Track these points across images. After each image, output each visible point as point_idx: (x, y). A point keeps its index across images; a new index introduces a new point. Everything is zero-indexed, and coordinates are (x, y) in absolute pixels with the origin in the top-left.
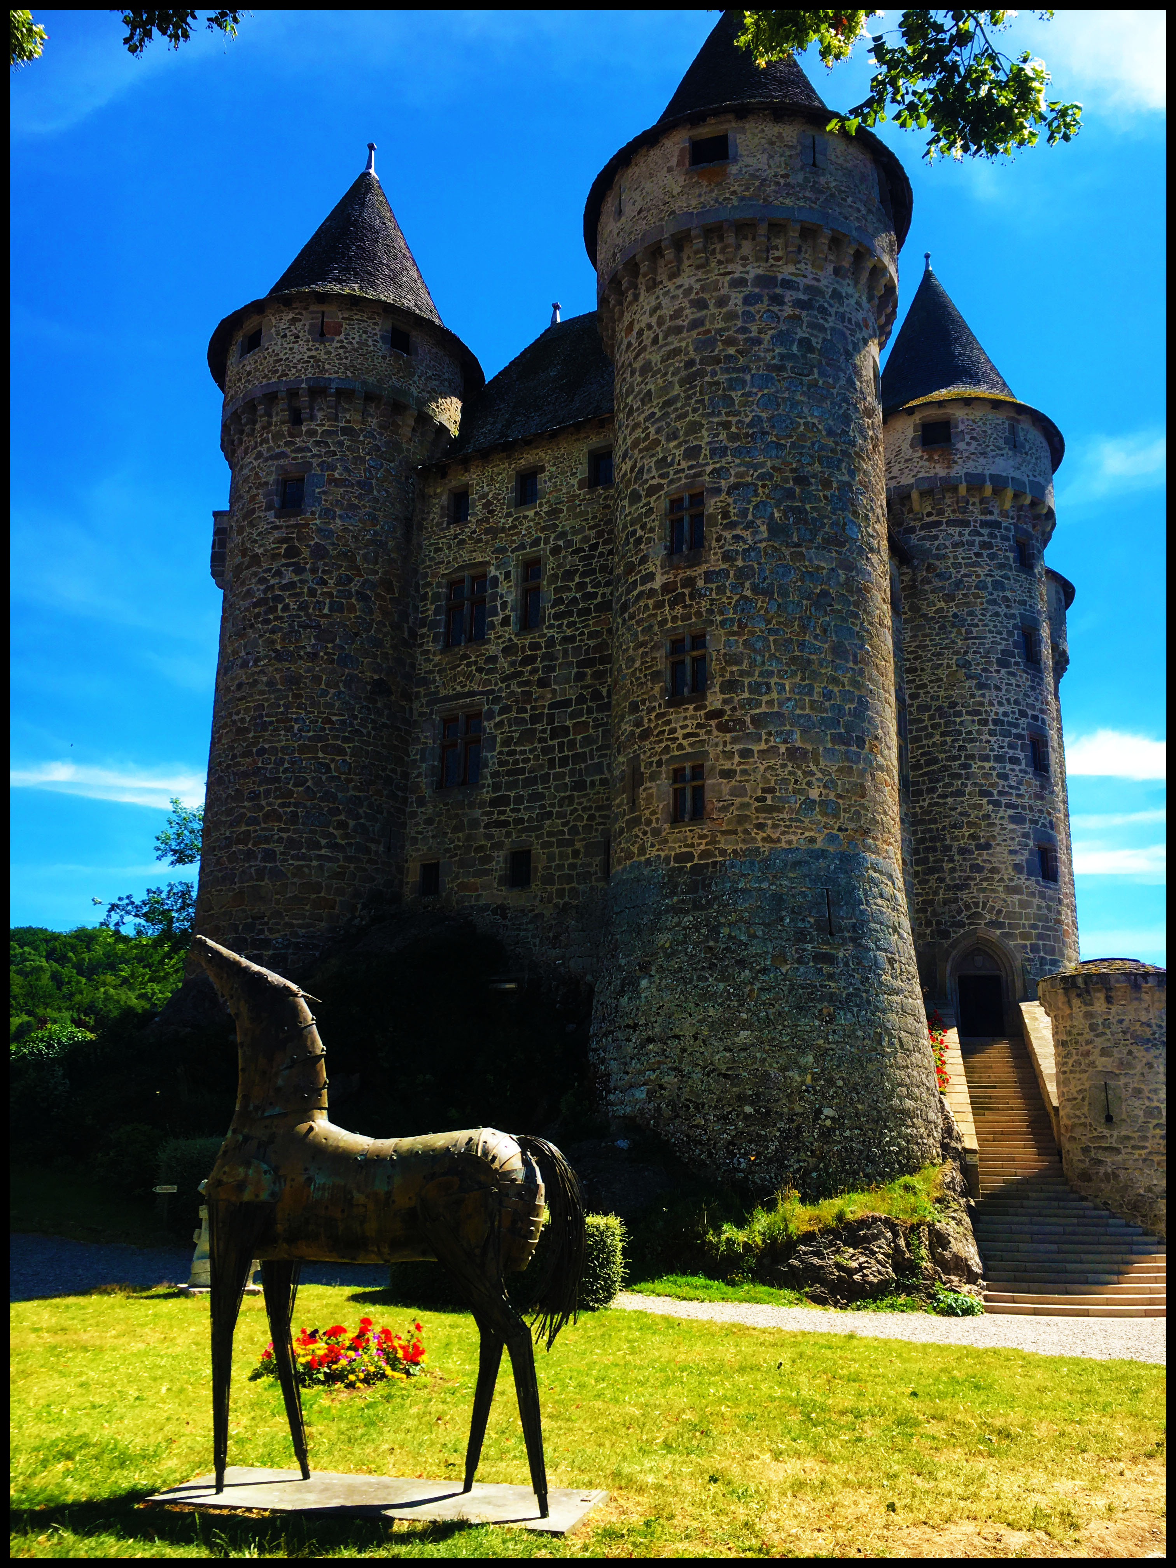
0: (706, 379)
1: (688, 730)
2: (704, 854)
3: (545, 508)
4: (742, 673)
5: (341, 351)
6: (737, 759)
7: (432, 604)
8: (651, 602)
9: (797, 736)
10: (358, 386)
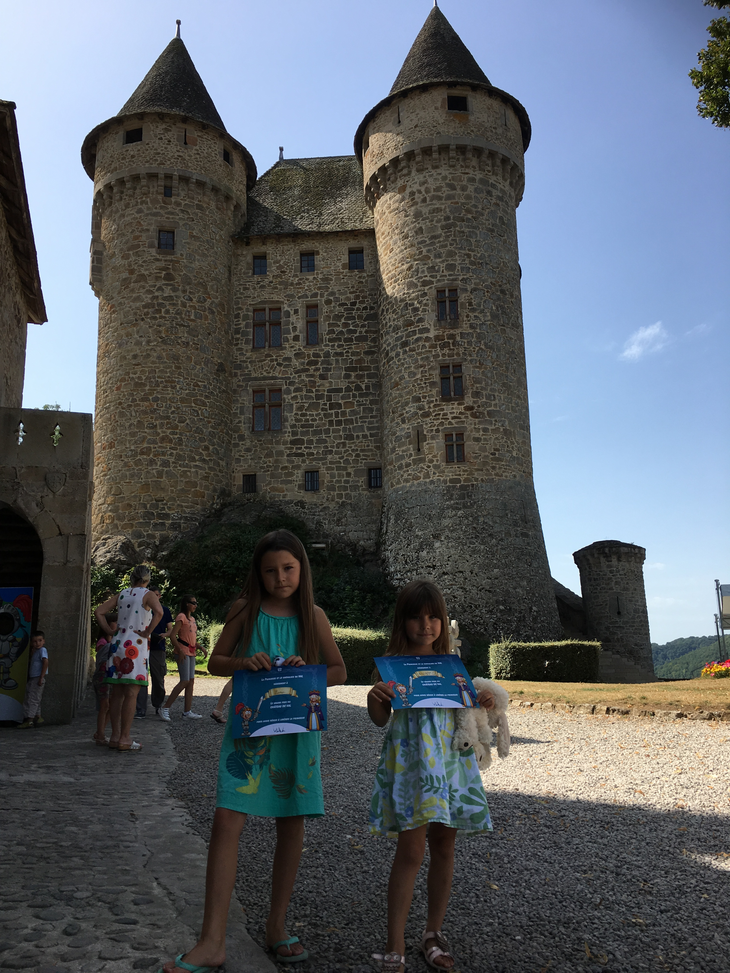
0: (457, 228)
1: (455, 415)
2: (466, 480)
3: (320, 276)
4: (482, 388)
5: (198, 156)
6: (481, 433)
7: (243, 320)
8: (427, 344)
9: (507, 423)
10: (208, 181)
